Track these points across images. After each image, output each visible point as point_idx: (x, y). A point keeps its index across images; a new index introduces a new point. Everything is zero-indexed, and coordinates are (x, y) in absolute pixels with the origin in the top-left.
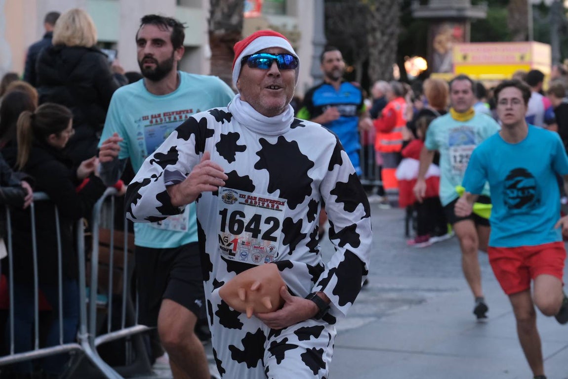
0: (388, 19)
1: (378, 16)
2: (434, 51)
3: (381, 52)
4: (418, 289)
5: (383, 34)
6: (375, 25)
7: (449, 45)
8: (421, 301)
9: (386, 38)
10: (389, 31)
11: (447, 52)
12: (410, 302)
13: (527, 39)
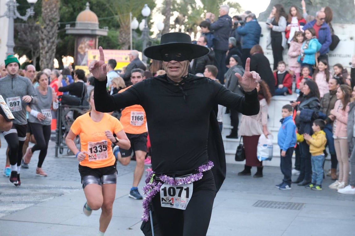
0: (51, 33)
1: (45, 32)
2: (78, 53)
3: (47, 52)
4: (60, 188)
5: (48, 42)
6: (44, 37)
7: (87, 50)
8: (61, 195)
9: (49, 45)
10: (51, 40)
11: (85, 54)
12: (55, 195)
13: (129, 49)
